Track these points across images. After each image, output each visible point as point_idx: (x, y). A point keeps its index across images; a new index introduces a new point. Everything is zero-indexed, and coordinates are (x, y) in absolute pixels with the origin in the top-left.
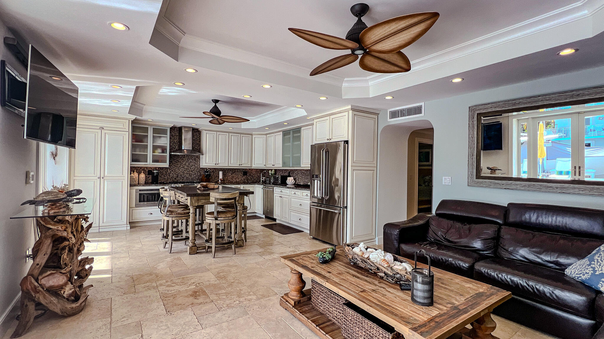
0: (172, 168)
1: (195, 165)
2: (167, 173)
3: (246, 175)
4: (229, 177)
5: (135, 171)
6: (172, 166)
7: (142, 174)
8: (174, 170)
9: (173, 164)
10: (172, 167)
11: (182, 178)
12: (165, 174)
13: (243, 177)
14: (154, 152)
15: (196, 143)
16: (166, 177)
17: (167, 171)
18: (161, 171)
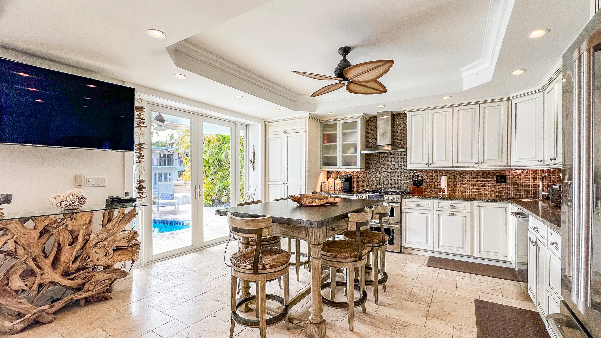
0: (371, 173)
1: (403, 167)
2: (366, 179)
3: (505, 182)
4: (464, 186)
5: (331, 177)
6: (371, 169)
7: (338, 179)
8: (374, 175)
9: (373, 166)
10: (371, 171)
11: (385, 186)
12: (364, 180)
13: (497, 187)
14: (343, 152)
15: (403, 134)
16: (365, 184)
17: (366, 176)
18: (359, 176)
